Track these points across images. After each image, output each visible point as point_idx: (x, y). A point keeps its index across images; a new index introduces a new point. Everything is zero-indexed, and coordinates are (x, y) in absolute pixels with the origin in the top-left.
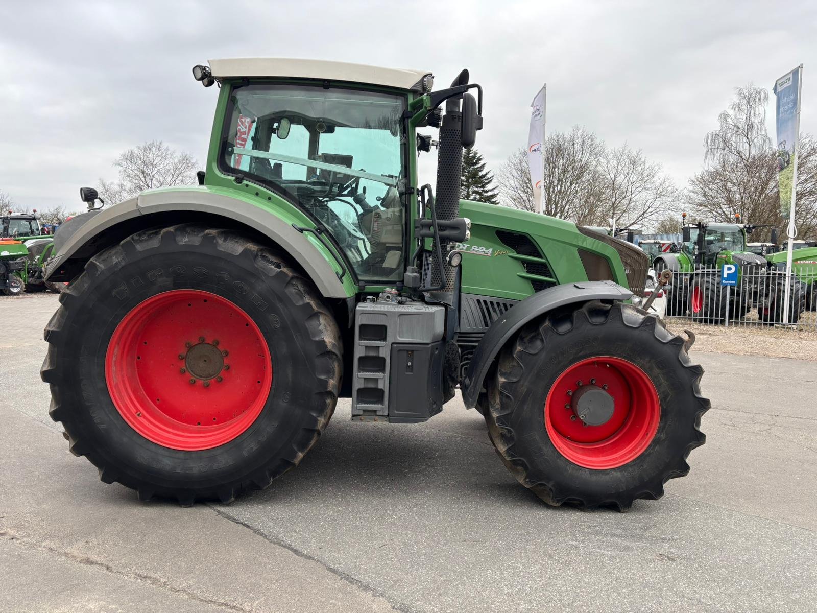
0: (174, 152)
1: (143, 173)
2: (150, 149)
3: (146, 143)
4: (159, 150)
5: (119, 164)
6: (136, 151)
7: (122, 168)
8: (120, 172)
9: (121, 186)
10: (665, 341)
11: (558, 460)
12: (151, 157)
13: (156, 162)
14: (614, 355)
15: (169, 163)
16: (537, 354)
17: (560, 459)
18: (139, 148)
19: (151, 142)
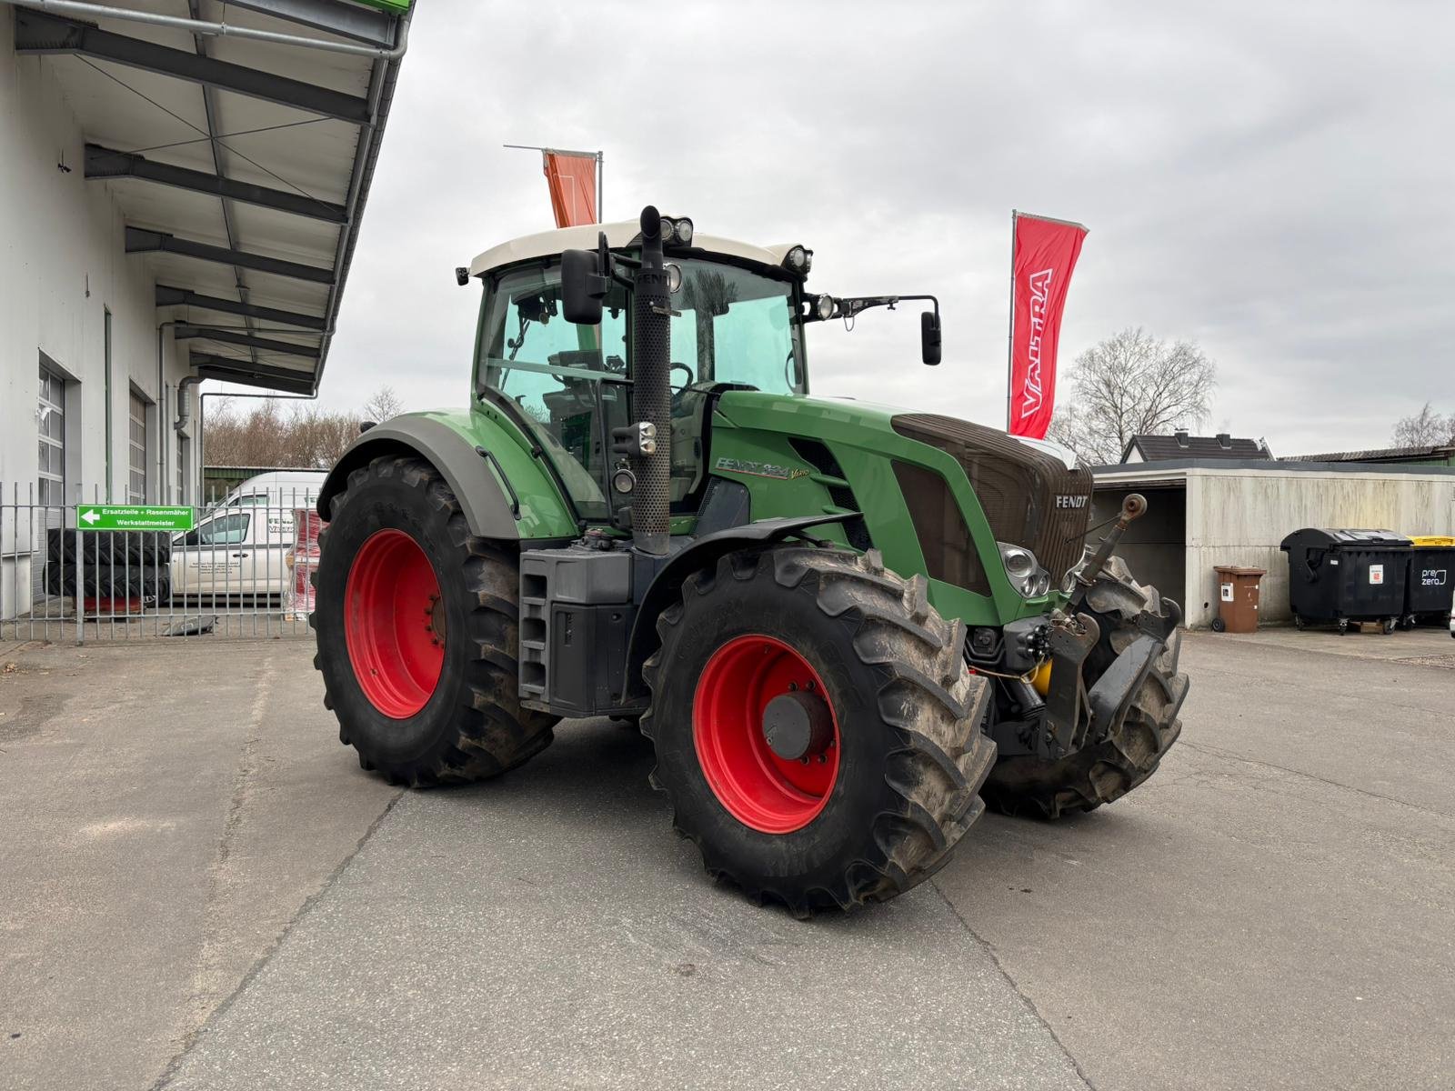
0: (1161, 344)
1: (1108, 385)
2: (1121, 345)
3: (1114, 334)
4: (1136, 344)
5: (1072, 375)
6: (1099, 350)
7: (1075, 381)
8: (1072, 388)
9: (1071, 410)
10: (833, 614)
11: (708, 803)
12: (1122, 359)
13: (1129, 365)
14: (770, 633)
15: (1152, 365)
16: (677, 624)
17: (711, 802)
18: (1102, 345)
19: (1123, 332)
